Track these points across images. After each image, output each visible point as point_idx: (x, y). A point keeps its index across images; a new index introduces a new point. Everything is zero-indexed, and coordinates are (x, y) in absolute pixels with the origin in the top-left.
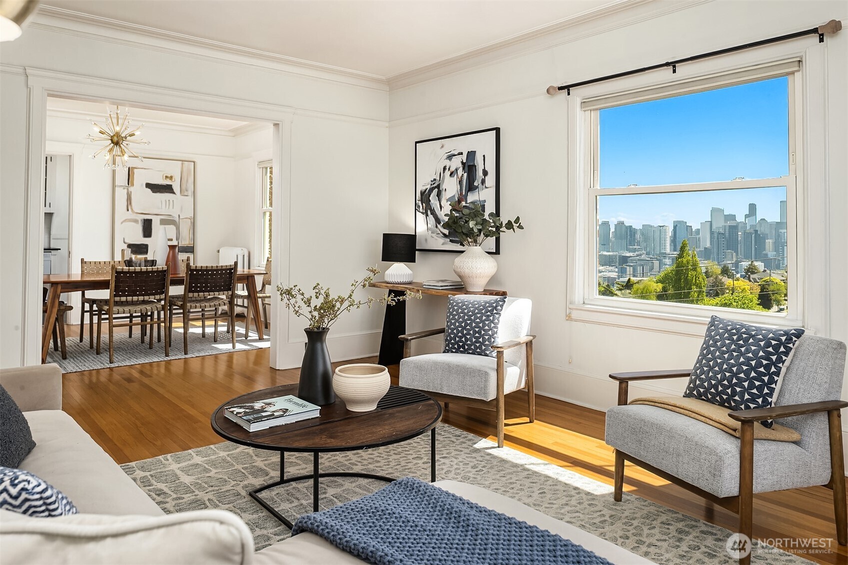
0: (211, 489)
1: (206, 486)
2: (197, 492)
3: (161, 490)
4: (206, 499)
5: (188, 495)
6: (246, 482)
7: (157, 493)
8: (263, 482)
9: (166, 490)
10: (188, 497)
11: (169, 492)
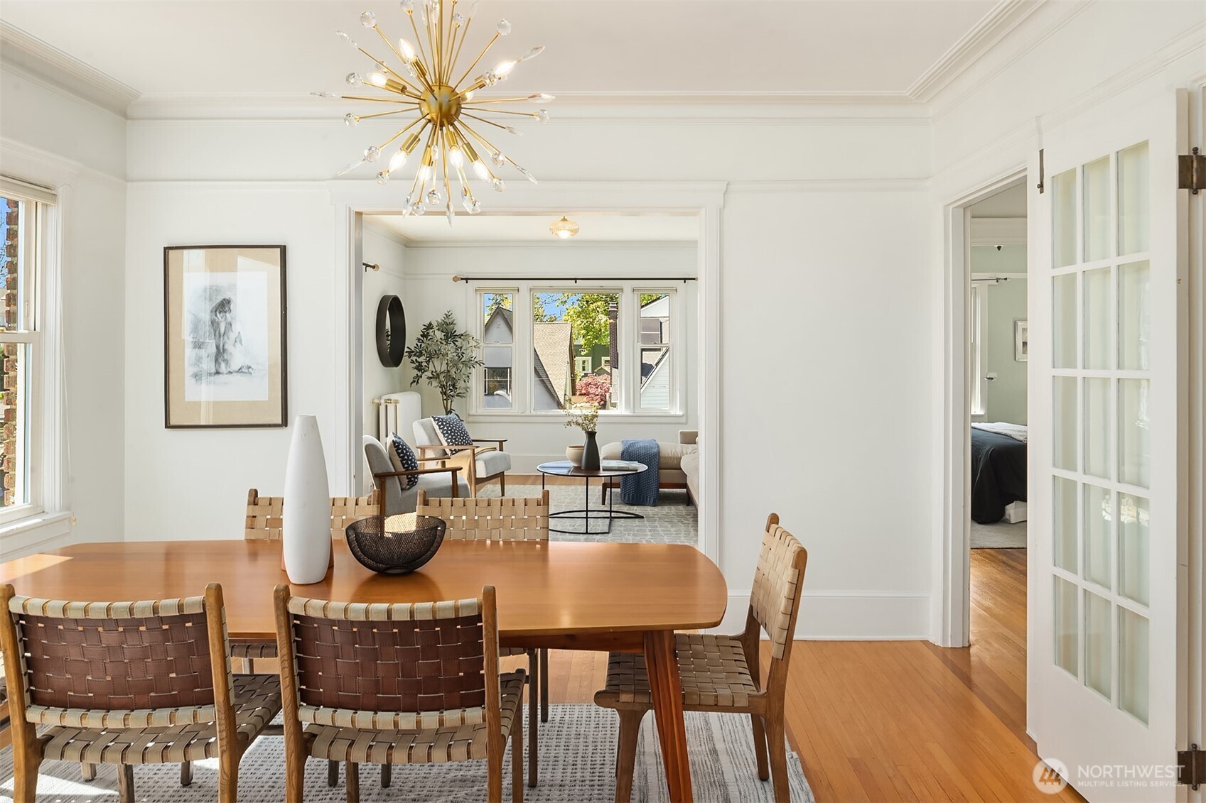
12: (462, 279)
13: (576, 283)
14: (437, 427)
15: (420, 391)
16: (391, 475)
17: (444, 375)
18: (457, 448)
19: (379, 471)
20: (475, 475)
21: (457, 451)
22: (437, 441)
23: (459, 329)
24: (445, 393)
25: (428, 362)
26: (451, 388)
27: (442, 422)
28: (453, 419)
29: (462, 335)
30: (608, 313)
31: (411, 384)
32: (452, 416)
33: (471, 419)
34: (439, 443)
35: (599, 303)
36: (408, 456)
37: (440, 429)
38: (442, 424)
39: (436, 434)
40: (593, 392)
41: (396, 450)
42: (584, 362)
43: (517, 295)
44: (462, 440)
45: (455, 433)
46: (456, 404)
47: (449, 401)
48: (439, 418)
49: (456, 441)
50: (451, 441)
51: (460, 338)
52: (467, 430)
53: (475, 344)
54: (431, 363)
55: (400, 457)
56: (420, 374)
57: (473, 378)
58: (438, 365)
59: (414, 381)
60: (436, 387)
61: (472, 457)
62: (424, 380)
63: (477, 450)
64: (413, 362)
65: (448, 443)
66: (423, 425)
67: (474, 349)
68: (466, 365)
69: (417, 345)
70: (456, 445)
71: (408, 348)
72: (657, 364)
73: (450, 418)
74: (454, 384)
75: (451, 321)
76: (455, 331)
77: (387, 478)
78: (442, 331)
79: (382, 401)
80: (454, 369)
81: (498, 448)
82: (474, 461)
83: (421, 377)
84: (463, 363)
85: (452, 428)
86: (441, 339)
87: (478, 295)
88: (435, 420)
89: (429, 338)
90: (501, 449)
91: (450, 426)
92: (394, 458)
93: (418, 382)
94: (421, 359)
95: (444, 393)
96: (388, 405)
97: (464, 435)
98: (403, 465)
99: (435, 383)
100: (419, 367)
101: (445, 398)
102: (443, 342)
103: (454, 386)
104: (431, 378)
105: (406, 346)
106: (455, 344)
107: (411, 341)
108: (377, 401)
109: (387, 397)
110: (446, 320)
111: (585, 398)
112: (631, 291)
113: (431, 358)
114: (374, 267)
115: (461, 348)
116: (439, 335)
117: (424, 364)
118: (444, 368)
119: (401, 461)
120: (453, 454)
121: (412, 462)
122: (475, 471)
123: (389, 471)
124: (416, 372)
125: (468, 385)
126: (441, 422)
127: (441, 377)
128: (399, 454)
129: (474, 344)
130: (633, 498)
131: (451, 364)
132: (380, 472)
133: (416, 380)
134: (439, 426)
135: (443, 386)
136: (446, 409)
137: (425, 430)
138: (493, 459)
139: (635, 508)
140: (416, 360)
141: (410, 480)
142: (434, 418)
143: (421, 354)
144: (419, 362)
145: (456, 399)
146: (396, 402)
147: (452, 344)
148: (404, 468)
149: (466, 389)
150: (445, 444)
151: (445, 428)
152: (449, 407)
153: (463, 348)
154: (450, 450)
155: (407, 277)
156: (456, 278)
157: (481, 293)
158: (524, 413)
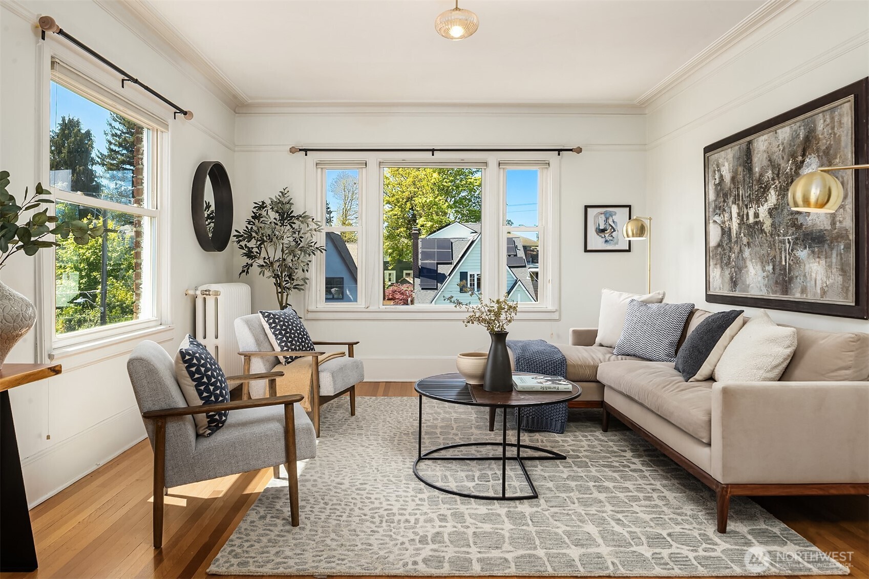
0: (570, 512)
1: (573, 516)
2: (583, 512)
3: (618, 524)
4: (577, 505)
5: (591, 512)
6: (535, 509)
7: (621, 522)
8: (518, 505)
9: (613, 523)
10: (593, 510)
11: (609, 519)
12: (301, 150)
13: (433, 155)
14: (266, 326)
15: (250, 283)
16: (176, 414)
17: (278, 264)
18: (294, 354)
19: (154, 406)
20: (319, 392)
21: (293, 359)
22: (267, 344)
23: (297, 210)
24: (280, 285)
25: (259, 247)
26: (287, 279)
27: (274, 318)
28: (289, 316)
29: (301, 216)
30: (409, 236)
31: (240, 274)
32: (288, 311)
33: (310, 316)
34: (270, 347)
35: (402, 229)
36: (209, 378)
37: (271, 328)
38: (274, 322)
39: (266, 335)
40: (398, 297)
41: (187, 368)
42: (390, 274)
43: (364, 170)
44: (300, 344)
45: (291, 333)
46: (293, 297)
47: (285, 294)
48: (270, 314)
49: (292, 345)
50: (286, 346)
51: (298, 219)
52: (308, 330)
53: (316, 227)
54: (263, 249)
55: (194, 380)
56: (250, 262)
57: (313, 267)
58: (273, 252)
59: (243, 271)
60: (269, 277)
61: (314, 367)
62: (255, 269)
63: (320, 358)
64: (241, 248)
65: (282, 348)
66: (248, 323)
67: (314, 232)
68: (305, 252)
69: (247, 227)
70: (292, 350)
71: (237, 231)
72: (450, 275)
73: (284, 314)
74: (291, 274)
75: (286, 200)
76: (292, 211)
77: (168, 419)
78: (277, 212)
79: (198, 293)
80: (291, 257)
81: (347, 353)
82: (318, 372)
83: (252, 265)
84: (301, 249)
85: (287, 327)
86: (275, 219)
87: (319, 170)
88: (264, 317)
89: (261, 219)
90: (351, 354)
91: (284, 325)
92: (183, 381)
93: (248, 272)
94: (252, 244)
95: (278, 285)
96: (207, 297)
97: (303, 337)
98: (200, 393)
99: (268, 273)
100: (249, 254)
101: (280, 290)
102: (278, 223)
103: (290, 276)
104: (263, 266)
105: (234, 228)
106: (291, 226)
107: (240, 222)
108: (191, 292)
109: (205, 287)
110: (282, 199)
111: (392, 302)
112: (496, 165)
113: (263, 242)
114: (185, 113)
115: (299, 232)
116: (273, 215)
117: (255, 250)
118: (279, 255)
119: (196, 386)
120: (289, 363)
121: (216, 388)
122: (319, 386)
123: (173, 405)
124: (246, 260)
125: (307, 275)
126: (272, 320)
127: (276, 265)
128: (191, 374)
129: (314, 226)
130: (533, 421)
131: (287, 251)
132: (157, 408)
133: (246, 269)
134: (270, 324)
135: (276, 276)
136: (281, 303)
137: (250, 329)
138: (342, 369)
139: (537, 436)
140: (246, 245)
141: (211, 419)
142: (263, 314)
143: (250, 238)
144: (248, 248)
145: (293, 292)
146: (217, 293)
147: (289, 227)
148: (202, 399)
149: (305, 280)
150: (278, 349)
151: (278, 327)
152: (284, 302)
153: (302, 232)
154: (285, 357)
155: (236, 149)
156: (293, 150)
157: (322, 168)
158: (371, 308)
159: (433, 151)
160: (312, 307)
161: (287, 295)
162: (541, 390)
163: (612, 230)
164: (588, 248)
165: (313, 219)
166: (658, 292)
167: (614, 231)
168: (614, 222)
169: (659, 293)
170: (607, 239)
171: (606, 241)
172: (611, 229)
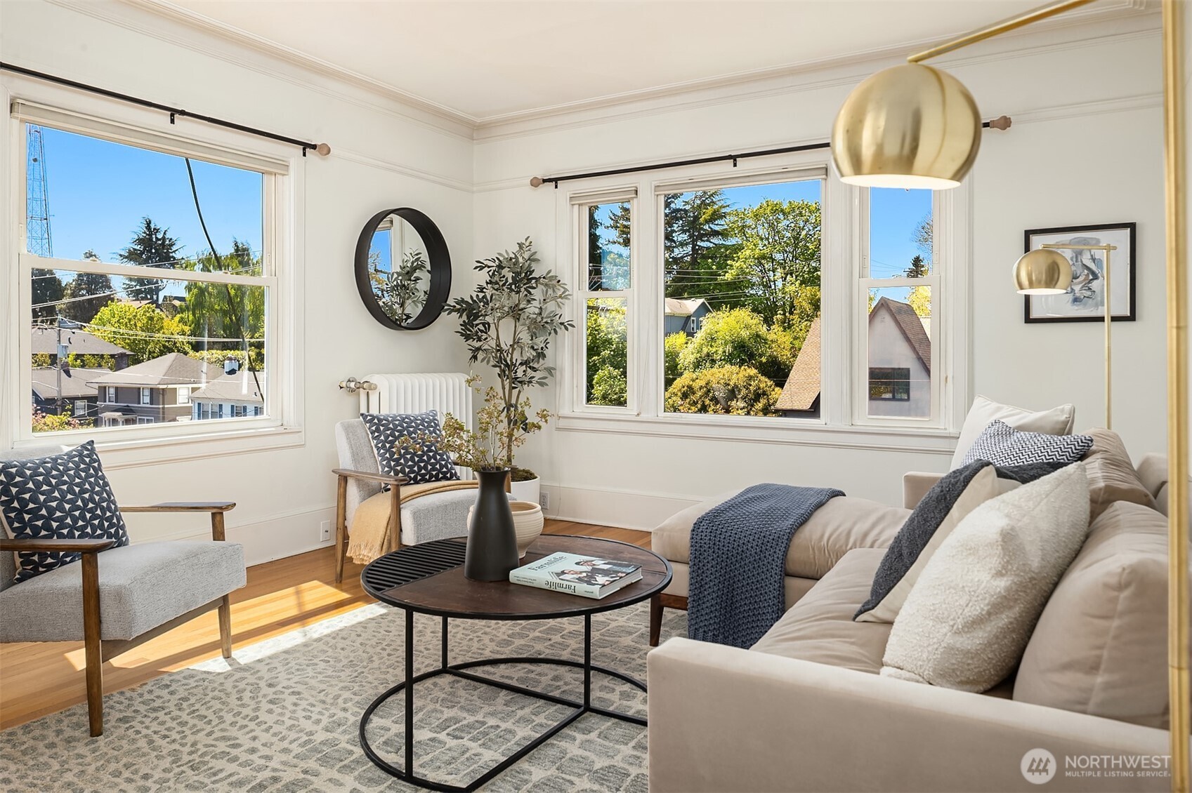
13: (735, 165)
23: (540, 269)
25: (486, 324)
29: (544, 278)
33: (562, 423)
38: (377, 430)
43: (635, 200)
51: (539, 282)
53: (562, 291)
56: (474, 343)
59: (473, 357)
66: (349, 430)
67: (561, 300)
75: (527, 254)
76: (533, 271)
83: (480, 349)
87: (576, 207)
88: (366, 422)
95: (507, 377)
96: (371, 392)
101: (512, 385)
103: (528, 365)
114: (313, 147)
117: (480, 327)
126: (376, 426)
133: (476, 354)
142: (364, 417)
155: (475, 189)
156: (535, 181)
157: (579, 205)
158: (644, 417)
159: (734, 158)
160: (565, 411)
161: (520, 392)
162: (547, 587)
163: (1091, 277)
164: (1034, 315)
165: (559, 281)
166: (1061, 407)
167: (1096, 277)
168: (1094, 260)
169: (1062, 410)
170: (1078, 295)
171: (1076, 300)
172: (1088, 275)
